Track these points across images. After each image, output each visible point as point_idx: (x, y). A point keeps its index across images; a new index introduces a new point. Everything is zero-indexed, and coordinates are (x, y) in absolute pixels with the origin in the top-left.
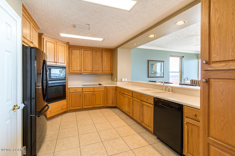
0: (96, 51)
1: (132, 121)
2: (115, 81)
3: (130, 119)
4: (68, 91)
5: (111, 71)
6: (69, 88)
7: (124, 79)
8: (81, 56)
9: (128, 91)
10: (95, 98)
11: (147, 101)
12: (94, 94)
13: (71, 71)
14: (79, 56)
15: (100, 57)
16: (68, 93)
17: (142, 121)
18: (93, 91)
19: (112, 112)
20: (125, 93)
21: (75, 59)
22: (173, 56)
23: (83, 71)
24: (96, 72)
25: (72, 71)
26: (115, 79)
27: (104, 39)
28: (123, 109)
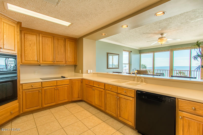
0: (58, 39)
1: (103, 115)
2: (80, 72)
3: (101, 113)
4: (21, 89)
5: (74, 62)
6: (22, 84)
7: (90, 70)
8: (38, 43)
9: (99, 83)
10: (59, 94)
11: (126, 94)
12: (57, 89)
13: (24, 61)
14: (36, 43)
15: (63, 46)
16: (21, 91)
17: (119, 115)
18: (56, 86)
19: (79, 106)
20: (94, 86)
21: (30, 46)
22: (125, 50)
23: (41, 62)
24: (58, 63)
25: (26, 62)
26: (80, 71)
27: (72, 24)
28: (92, 102)
